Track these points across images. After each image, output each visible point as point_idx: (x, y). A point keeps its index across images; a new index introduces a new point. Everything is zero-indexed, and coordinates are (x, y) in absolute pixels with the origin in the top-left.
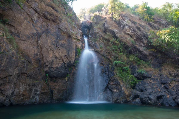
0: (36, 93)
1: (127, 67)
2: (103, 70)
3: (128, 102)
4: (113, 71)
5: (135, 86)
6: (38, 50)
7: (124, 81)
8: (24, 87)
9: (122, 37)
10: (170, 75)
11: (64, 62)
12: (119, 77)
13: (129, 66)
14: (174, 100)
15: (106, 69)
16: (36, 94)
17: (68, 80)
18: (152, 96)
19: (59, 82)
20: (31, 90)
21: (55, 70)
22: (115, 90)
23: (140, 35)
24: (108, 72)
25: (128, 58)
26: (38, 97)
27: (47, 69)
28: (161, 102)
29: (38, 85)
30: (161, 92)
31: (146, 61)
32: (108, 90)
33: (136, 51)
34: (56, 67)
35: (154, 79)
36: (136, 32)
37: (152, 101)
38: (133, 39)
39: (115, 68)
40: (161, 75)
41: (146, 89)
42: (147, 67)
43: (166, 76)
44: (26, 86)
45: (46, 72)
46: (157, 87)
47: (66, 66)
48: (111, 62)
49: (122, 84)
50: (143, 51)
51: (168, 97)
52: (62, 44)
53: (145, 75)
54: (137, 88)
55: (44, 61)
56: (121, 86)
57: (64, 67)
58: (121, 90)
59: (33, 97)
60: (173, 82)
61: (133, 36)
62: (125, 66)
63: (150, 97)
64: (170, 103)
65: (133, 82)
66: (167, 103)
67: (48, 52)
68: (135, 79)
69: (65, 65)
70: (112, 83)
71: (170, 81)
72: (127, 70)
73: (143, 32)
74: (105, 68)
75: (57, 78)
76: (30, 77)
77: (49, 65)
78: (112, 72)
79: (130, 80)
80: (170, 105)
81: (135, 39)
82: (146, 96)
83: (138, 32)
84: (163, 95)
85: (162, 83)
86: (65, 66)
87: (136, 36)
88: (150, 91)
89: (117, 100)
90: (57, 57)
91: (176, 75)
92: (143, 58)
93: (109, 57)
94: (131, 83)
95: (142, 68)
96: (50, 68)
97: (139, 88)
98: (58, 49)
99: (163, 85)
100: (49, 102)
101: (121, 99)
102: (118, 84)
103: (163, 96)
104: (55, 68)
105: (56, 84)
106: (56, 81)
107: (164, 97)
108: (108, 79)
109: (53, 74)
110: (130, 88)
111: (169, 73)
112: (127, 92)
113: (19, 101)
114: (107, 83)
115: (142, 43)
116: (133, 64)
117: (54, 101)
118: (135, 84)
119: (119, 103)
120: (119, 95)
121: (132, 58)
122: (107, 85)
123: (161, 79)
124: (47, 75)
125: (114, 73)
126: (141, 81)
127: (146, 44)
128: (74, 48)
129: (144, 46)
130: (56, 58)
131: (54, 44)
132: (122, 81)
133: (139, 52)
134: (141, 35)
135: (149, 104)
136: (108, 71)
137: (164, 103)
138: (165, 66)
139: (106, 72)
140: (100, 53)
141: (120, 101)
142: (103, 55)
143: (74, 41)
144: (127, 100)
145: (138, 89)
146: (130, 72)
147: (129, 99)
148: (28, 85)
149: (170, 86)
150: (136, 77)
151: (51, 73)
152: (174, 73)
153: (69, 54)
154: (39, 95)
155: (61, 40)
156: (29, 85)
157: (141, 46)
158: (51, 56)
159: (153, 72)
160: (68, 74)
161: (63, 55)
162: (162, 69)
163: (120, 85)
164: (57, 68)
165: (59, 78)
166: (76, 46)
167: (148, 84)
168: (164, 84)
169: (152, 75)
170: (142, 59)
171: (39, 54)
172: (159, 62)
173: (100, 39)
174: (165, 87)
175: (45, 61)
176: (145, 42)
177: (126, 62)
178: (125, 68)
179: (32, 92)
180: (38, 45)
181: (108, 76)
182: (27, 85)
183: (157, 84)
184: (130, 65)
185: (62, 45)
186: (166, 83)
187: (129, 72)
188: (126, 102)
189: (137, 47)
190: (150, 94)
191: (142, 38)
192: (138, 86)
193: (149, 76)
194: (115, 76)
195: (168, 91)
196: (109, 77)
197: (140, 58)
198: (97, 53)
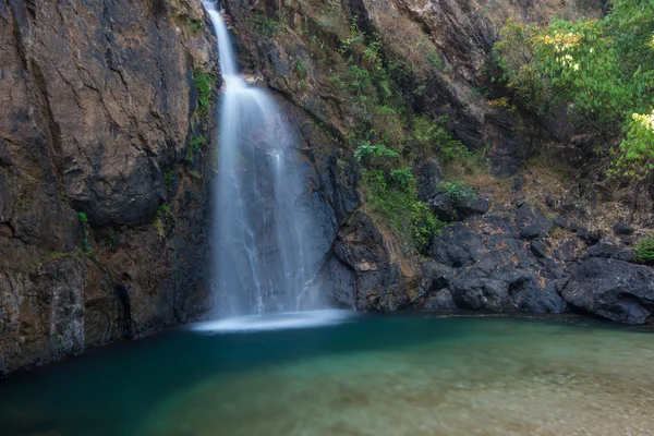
0: (71, 309)
1: (405, 170)
2: (311, 182)
3: (413, 303)
4: (355, 185)
5: (431, 243)
6: (27, 90)
7: (394, 227)
8: (16, 291)
9: (392, 32)
10: (550, 204)
11: (148, 150)
12: (375, 211)
13: (411, 163)
14: (559, 293)
15: (325, 176)
16: (67, 311)
17: (169, 234)
18: (495, 281)
19: (133, 244)
20: (44, 298)
21: (114, 191)
22: (365, 266)
23: (463, 31)
24: (335, 192)
25: (409, 128)
26: (77, 326)
27: (78, 189)
28: (518, 301)
29: (71, 271)
30: (519, 267)
31: (471, 147)
32: (334, 264)
33: (441, 101)
34: (116, 173)
35: (497, 219)
36: (452, 14)
37: (495, 300)
38: (433, 41)
39: (364, 172)
40: (519, 207)
41: (471, 259)
42: (477, 171)
43: (538, 209)
44: (23, 281)
45: (77, 205)
46: (508, 251)
47: (156, 164)
48: (343, 146)
49: (387, 238)
50: (467, 105)
51: (542, 283)
52: (132, 54)
53: (468, 205)
54: (441, 251)
55: (64, 148)
56: (384, 249)
57: (146, 171)
58: (388, 264)
59: (60, 328)
60: (558, 231)
61: (435, 29)
62: (397, 164)
63: (489, 285)
64: (548, 303)
65: (424, 230)
66: (540, 303)
67: (75, 97)
68: (432, 219)
69: (151, 162)
70: (350, 238)
71: (549, 229)
72: (403, 182)
73: (476, 18)
74: (317, 172)
75: (121, 225)
76: (27, 238)
77: (89, 170)
78: (351, 192)
79: (413, 222)
80: (548, 310)
81: (439, 43)
82: (475, 282)
83: (458, 12)
84: (526, 276)
85: (523, 237)
86: (152, 168)
87: (448, 31)
88: (488, 264)
89: (377, 300)
90: (118, 122)
91: (567, 208)
92: (465, 131)
93: (335, 122)
94: (417, 235)
95: (456, 173)
96: (90, 181)
97: (448, 254)
98: (119, 79)
99: (526, 243)
100: (119, 336)
101: (391, 297)
102: (377, 240)
103: (528, 280)
104: (114, 179)
105: (121, 253)
106: (122, 241)
107: (530, 285)
108: (335, 220)
109: (106, 210)
110: (416, 254)
111: (547, 198)
112: (409, 271)
113: (16, 354)
114: (332, 238)
115: (466, 66)
116: (425, 157)
117: (138, 332)
118: (431, 238)
119: (384, 311)
120: (383, 284)
121: (425, 131)
122: (333, 246)
123: (519, 222)
124: (83, 215)
125: (357, 195)
126: (452, 225)
127: (478, 74)
128: (183, 71)
129: (470, 82)
130: (114, 127)
131: (97, 57)
132: (389, 227)
133: (453, 106)
134: (467, 29)
135: (483, 308)
136: (334, 185)
137: (531, 303)
138: (534, 170)
139: (322, 188)
140: (294, 97)
141: (387, 303)
142: (309, 113)
143: (178, 29)
144: (408, 300)
145: (445, 258)
146: (413, 191)
147: (413, 295)
148: (30, 275)
149: (550, 245)
150: (437, 211)
151: (98, 204)
152: (562, 199)
153: (165, 106)
154: (81, 315)
155: (123, 29)
156: (34, 278)
157: (459, 78)
158: (90, 121)
159: (492, 192)
160: (161, 201)
161: (142, 112)
162: (525, 181)
163: (381, 242)
164: (122, 179)
165: (129, 227)
166: (190, 59)
167: (480, 237)
168: (530, 238)
169: (488, 205)
170: (456, 138)
171: (31, 112)
172: (515, 153)
173: (293, 27)
174: (533, 249)
175: (68, 148)
176: (479, 64)
177: (401, 147)
178: (399, 174)
179: (53, 305)
180: (24, 61)
181: (335, 206)
182: (27, 276)
183: (506, 237)
184: (417, 162)
185: (130, 59)
186: (537, 236)
187: (410, 189)
188: (406, 306)
189: (447, 84)
190: (488, 276)
191: (470, 47)
192: (442, 247)
193: (480, 208)
194: (361, 209)
195: (542, 264)
196: (338, 214)
197: (454, 131)
198: (280, 96)
